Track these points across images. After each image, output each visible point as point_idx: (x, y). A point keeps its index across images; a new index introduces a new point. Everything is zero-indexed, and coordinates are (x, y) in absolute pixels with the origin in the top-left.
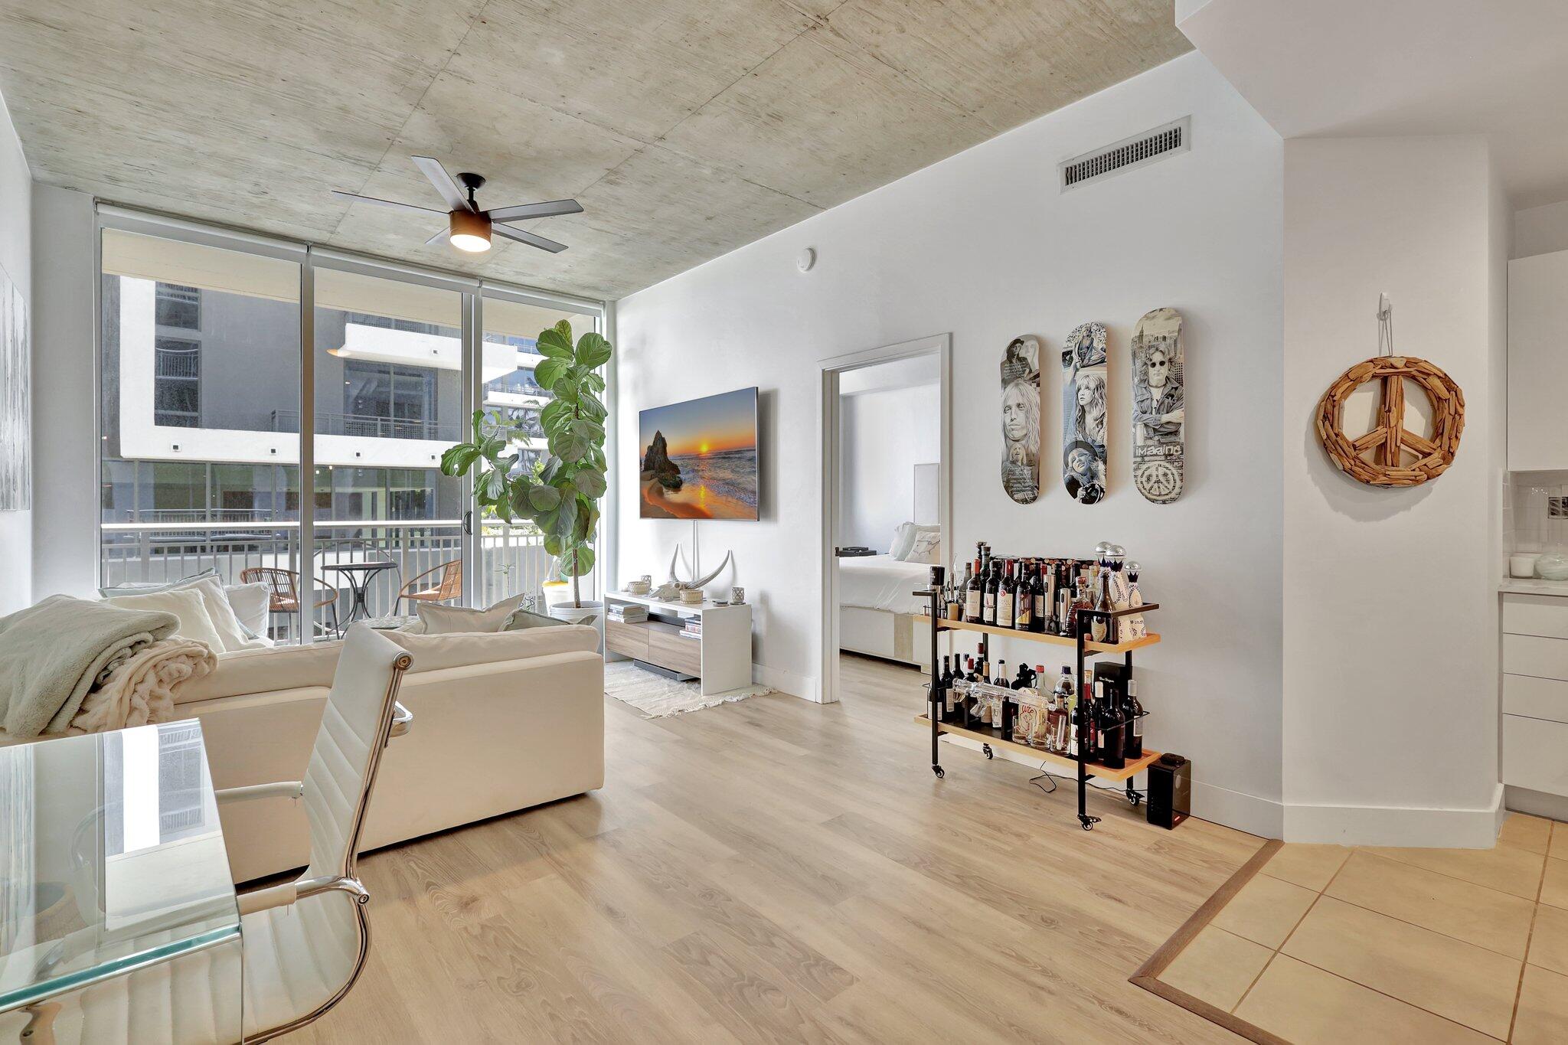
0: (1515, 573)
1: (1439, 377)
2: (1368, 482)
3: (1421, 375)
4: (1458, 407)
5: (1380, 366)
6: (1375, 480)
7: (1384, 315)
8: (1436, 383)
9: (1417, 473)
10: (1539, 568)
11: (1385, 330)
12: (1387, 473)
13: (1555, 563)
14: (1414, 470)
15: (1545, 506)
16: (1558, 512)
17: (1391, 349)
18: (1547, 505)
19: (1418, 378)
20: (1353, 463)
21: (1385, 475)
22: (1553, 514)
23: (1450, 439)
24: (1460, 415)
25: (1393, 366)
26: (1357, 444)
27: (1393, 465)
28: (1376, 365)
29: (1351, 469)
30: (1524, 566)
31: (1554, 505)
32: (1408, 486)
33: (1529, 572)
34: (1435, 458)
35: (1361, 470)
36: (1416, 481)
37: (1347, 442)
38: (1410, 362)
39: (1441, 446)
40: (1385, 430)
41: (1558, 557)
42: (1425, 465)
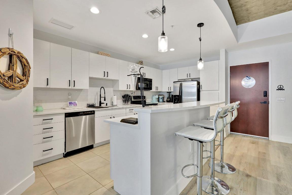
1: (25, 59)
2: (8, 88)
3: (21, 57)
4: (29, 68)
5: (11, 51)
6: (10, 87)
7: (10, 35)
8: (24, 60)
9: (21, 86)
11: (10, 40)
12: (14, 85)
14: (20, 85)
17: (13, 46)
19: (20, 58)
20: (3, 81)
21: (13, 86)
23: (28, 77)
24: (30, 71)
25: (14, 52)
26: (5, 74)
27: (15, 83)
28: (10, 50)
29: (3, 83)
32: (18, 89)
34: (25, 82)
35: (6, 83)
36: (21, 88)
37: (2, 73)
38: (18, 53)
39: (26, 79)
40: (12, 71)
42: (23, 83)
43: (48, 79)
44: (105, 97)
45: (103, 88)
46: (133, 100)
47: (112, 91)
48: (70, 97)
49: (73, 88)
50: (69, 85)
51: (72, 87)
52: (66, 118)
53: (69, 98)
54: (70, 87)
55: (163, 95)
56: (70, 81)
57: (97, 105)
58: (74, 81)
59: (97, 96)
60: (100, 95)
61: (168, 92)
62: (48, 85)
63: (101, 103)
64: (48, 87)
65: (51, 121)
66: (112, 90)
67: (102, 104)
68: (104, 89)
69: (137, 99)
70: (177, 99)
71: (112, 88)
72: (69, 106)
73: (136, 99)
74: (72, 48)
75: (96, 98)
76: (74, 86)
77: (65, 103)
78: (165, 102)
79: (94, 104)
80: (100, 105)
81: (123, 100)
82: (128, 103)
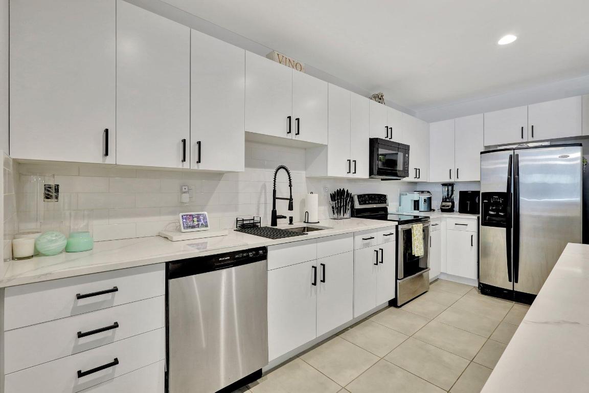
0: (19, 254)
10: (39, 248)
13: (51, 241)
15: (41, 192)
16: (51, 196)
18: (43, 191)
22: (47, 198)
30: (25, 246)
31: (48, 191)
33: (30, 252)
41: (54, 235)
43: (107, 131)
44: (291, 199)
45: (287, 170)
46: (357, 206)
47: (304, 179)
48: (186, 198)
49: (195, 167)
50: (182, 158)
51: (191, 164)
52: (171, 281)
53: (183, 203)
54: (186, 165)
55: (428, 192)
56: (184, 141)
57: (266, 222)
58: (199, 143)
59: (263, 194)
60: (274, 191)
61: (444, 185)
62: (107, 154)
63: (275, 217)
64: (110, 160)
65: (113, 297)
66: (305, 176)
67: (278, 220)
68: (289, 173)
69: (368, 204)
70: (496, 204)
71: (304, 172)
72: (183, 230)
73: (365, 203)
74: (192, 30)
75: (262, 200)
76: (199, 161)
77: (170, 218)
78: (434, 210)
79: (257, 219)
80: (274, 223)
81: (333, 207)
82: (345, 216)
